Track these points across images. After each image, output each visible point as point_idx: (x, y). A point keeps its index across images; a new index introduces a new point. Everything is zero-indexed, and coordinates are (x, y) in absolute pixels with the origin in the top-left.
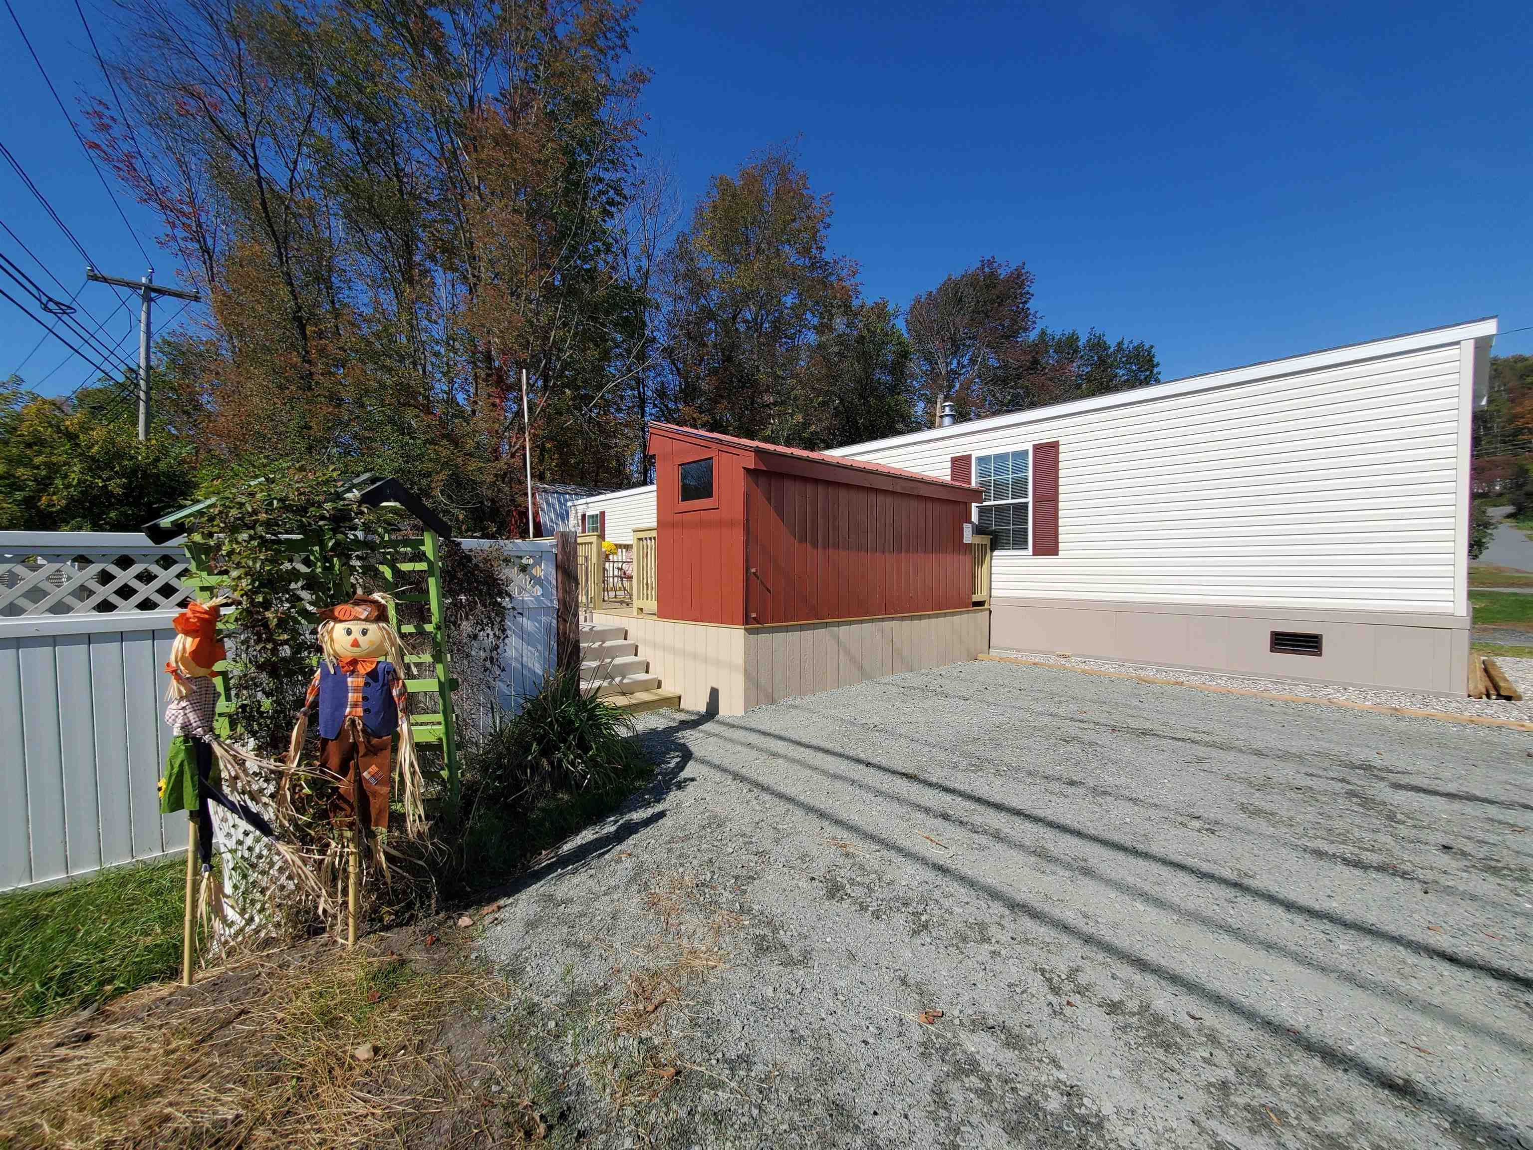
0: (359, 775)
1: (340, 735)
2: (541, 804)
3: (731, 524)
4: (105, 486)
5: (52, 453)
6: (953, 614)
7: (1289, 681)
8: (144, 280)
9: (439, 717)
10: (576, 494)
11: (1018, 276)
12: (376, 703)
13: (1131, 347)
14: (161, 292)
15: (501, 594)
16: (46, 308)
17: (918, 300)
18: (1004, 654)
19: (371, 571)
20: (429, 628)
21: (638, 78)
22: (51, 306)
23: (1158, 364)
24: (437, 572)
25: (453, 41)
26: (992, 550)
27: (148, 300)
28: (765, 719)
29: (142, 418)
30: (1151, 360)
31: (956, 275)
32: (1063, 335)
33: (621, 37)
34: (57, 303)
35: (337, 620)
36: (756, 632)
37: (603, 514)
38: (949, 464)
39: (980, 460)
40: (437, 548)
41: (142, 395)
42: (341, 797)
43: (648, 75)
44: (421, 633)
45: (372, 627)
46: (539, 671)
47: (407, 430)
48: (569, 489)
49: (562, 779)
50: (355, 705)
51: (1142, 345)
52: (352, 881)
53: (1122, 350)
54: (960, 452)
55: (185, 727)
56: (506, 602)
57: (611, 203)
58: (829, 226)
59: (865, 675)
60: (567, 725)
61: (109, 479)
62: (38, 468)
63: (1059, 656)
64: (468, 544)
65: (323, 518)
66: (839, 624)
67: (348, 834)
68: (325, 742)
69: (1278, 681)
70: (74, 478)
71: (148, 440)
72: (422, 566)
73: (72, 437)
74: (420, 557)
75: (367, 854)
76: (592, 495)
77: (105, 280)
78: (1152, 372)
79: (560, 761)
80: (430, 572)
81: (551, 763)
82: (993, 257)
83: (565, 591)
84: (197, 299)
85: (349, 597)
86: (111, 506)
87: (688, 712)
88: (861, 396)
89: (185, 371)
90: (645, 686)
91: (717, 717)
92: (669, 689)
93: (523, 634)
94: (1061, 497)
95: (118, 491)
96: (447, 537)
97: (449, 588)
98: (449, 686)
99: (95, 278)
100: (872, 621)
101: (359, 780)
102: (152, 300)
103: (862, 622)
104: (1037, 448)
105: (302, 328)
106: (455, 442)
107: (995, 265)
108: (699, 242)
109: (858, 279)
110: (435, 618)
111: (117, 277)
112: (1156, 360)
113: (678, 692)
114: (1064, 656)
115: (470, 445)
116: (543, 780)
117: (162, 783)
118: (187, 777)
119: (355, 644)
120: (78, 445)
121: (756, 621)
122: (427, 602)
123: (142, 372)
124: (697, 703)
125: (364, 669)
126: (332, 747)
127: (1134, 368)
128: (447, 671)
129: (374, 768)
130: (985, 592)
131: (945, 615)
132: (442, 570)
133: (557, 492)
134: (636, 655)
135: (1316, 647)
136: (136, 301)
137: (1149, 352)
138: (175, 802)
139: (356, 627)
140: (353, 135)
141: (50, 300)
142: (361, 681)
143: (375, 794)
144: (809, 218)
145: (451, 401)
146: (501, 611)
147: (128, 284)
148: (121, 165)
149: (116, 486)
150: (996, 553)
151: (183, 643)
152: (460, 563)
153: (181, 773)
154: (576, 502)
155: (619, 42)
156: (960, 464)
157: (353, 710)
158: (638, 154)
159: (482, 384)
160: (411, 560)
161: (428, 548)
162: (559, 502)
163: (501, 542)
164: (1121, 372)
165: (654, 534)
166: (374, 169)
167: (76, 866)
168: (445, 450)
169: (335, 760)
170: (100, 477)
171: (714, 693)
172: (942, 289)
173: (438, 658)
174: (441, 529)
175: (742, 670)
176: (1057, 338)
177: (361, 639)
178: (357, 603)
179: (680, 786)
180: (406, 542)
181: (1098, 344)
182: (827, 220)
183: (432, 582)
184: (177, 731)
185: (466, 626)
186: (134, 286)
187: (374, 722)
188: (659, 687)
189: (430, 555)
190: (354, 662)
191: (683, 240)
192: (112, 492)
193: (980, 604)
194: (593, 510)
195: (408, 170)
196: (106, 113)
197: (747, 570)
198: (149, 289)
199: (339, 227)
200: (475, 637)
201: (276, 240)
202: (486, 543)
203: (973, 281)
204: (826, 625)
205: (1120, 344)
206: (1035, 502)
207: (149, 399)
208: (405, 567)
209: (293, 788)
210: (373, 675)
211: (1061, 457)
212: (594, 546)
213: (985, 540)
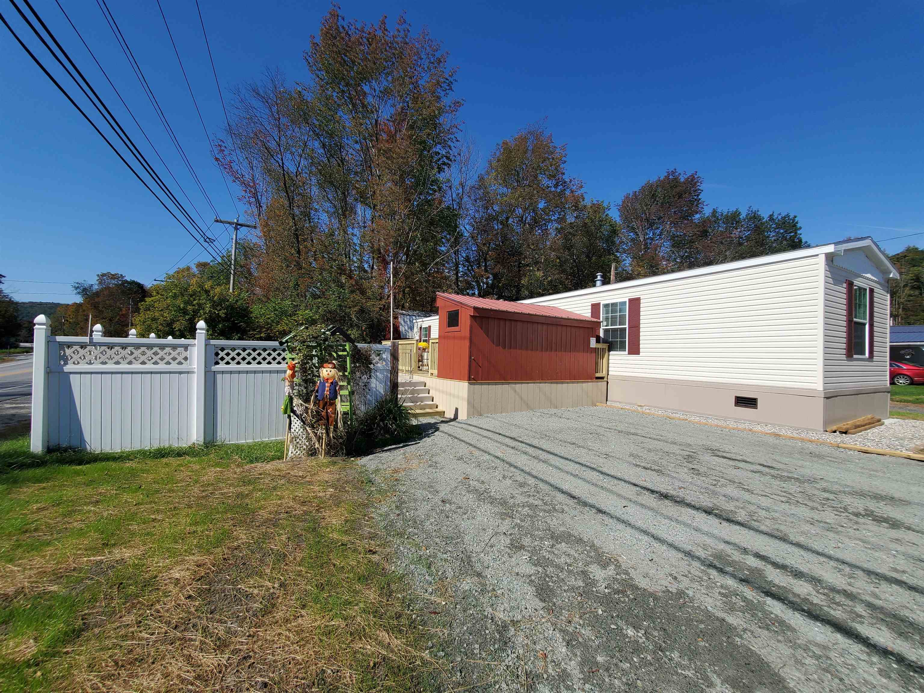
0: (327, 410)
1: (323, 399)
2: (380, 437)
3: (464, 338)
4: (218, 313)
5: (200, 299)
6: (583, 382)
7: (743, 421)
8: (235, 221)
9: (348, 404)
10: (419, 316)
11: (692, 180)
12: (332, 392)
13: (780, 217)
14: (242, 225)
15: (371, 363)
16: (205, 241)
17: (627, 197)
18: (614, 404)
19: (331, 355)
20: (346, 374)
21: (457, 104)
22: (207, 240)
23: (800, 228)
24: (350, 355)
25: (369, 96)
26: (609, 350)
27: (236, 229)
28: (474, 421)
29: (232, 281)
30: (795, 226)
31: (653, 179)
32: (728, 212)
33: (449, 85)
34: (209, 239)
35: (324, 368)
36: (474, 384)
37: (430, 327)
38: (590, 307)
39: (606, 306)
40: (350, 348)
41: (232, 272)
42: (322, 417)
43: (462, 102)
44: (344, 375)
45: (333, 370)
46: (382, 392)
47: (342, 286)
48: (415, 313)
49: (387, 430)
50: (327, 391)
51: (788, 216)
52: (324, 440)
53: (773, 219)
54: (595, 301)
55: (289, 393)
56: (372, 366)
57: (444, 164)
58: (565, 162)
59: (529, 407)
60: (390, 411)
61: (220, 310)
62: (194, 305)
63: (639, 406)
64: (360, 345)
65: (321, 340)
66: (515, 383)
67: (324, 427)
68: (319, 401)
69: (737, 421)
70: (207, 310)
71: (233, 292)
72: (345, 353)
73: (207, 292)
74: (344, 350)
75: (328, 434)
76: (427, 317)
77: (221, 222)
78: (796, 233)
79: (387, 423)
80: (348, 355)
81: (383, 424)
82: (675, 169)
83: (394, 364)
84: (255, 227)
85: (327, 362)
86: (219, 322)
87: (446, 418)
88: (588, 256)
89: (246, 257)
90: (430, 407)
91: (457, 420)
92: (440, 409)
93: (377, 378)
94: (641, 326)
95: (223, 315)
96: (353, 344)
97: (353, 362)
98: (352, 393)
99: (217, 221)
100: (534, 383)
101: (327, 412)
102: (238, 229)
103: (528, 383)
104: (629, 299)
105: (298, 238)
106: (363, 292)
107: (677, 174)
108: (490, 179)
109: (582, 191)
110: (348, 370)
111: (226, 220)
112: (799, 225)
113: (444, 410)
114: (641, 406)
115: (369, 293)
116: (381, 429)
117: (283, 407)
118: (289, 405)
119: (328, 374)
120: (208, 295)
121: (474, 379)
122: (346, 365)
123: (233, 262)
124: (450, 415)
125: (330, 381)
126: (321, 402)
127: (782, 231)
128: (351, 387)
129: (331, 409)
130: (605, 372)
131: (578, 382)
132: (351, 355)
133: (409, 315)
134: (429, 394)
135: (755, 404)
136: (231, 229)
137: (794, 220)
138: (285, 412)
139: (329, 370)
140: (324, 146)
141: (208, 238)
142: (329, 385)
143: (331, 416)
144: (553, 159)
145: (361, 269)
146: (370, 370)
147: (229, 223)
148: (226, 166)
149: (222, 313)
150: (611, 353)
151: (289, 372)
152: (357, 353)
153: (287, 405)
154: (418, 321)
155: (447, 88)
156: (595, 307)
157: (327, 393)
158: (457, 141)
159: (375, 260)
160: (342, 351)
161: (347, 347)
162: (410, 321)
163: (371, 345)
164: (773, 234)
165: (437, 341)
166: (332, 160)
167: (248, 439)
168: (357, 296)
169: (321, 406)
170: (216, 309)
171: (457, 410)
172: (643, 189)
173: (349, 383)
174: (351, 341)
175: (466, 400)
176: (724, 214)
177: (330, 373)
178: (329, 363)
179: (428, 437)
180: (341, 345)
181: (754, 217)
182: (564, 159)
183: (348, 358)
184: (287, 394)
185: (358, 374)
186: (230, 223)
187: (331, 397)
188: (437, 407)
189: (348, 350)
190: (328, 379)
191: (481, 179)
192: (221, 316)
193: (602, 378)
194: (425, 325)
195: (347, 158)
196: (223, 145)
197: (470, 358)
198: (237, 224)
199: (315, 190)
200: (361, 378)
201: (289, 200)
202: (366, 345)
203: (661, 184)
204: (509, 383)
205: (771, 216)
206: (629, 328)
207: (235, 273)
208: (340, 353)
209: (311, 412)
210: (332, 383)
211: (641, 305)
212: (415, 345)
213: (605, 346)
